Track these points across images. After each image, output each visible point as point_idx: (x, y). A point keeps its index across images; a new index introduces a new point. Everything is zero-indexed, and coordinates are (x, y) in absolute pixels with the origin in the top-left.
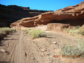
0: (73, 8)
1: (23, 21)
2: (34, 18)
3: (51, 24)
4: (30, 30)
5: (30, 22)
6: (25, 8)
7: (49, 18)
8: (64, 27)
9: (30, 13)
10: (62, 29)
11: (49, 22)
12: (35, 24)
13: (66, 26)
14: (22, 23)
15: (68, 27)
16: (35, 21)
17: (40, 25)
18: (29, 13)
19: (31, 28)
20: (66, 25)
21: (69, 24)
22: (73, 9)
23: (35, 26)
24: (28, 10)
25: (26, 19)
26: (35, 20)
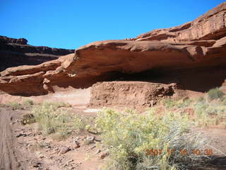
0: (173, 34)
1: (7, 75)
2: (43, 67)
3: (107, 84)
4: (32, 103)
5: (29, 78)
6: (15, 41)
7: (100, 65)
8: (157, 93)
10: (152, 102)
11: (97, 77)
12: (45, 86)
13: (163, 89)
15: (170, 93)
16: (48, 77)
17: (63, 89)
18: (27, 54)
19: (32, 98)
20: (166, 87)
21: (173, 84)
22: (174, 37)
23: (45, 93)
24: (22, 46)
25: (18, 71)
26: (48, 73)
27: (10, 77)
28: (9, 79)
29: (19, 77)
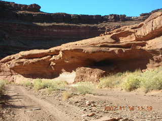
2: (50, 52)
6: (25, 7)
9: (43, 28)
14: (17, 64)
16: (54, 61)
22: (134, 33)
25: (29, 55)
27: (22, 60)
28: (23, 62)
29: (31, 61)
